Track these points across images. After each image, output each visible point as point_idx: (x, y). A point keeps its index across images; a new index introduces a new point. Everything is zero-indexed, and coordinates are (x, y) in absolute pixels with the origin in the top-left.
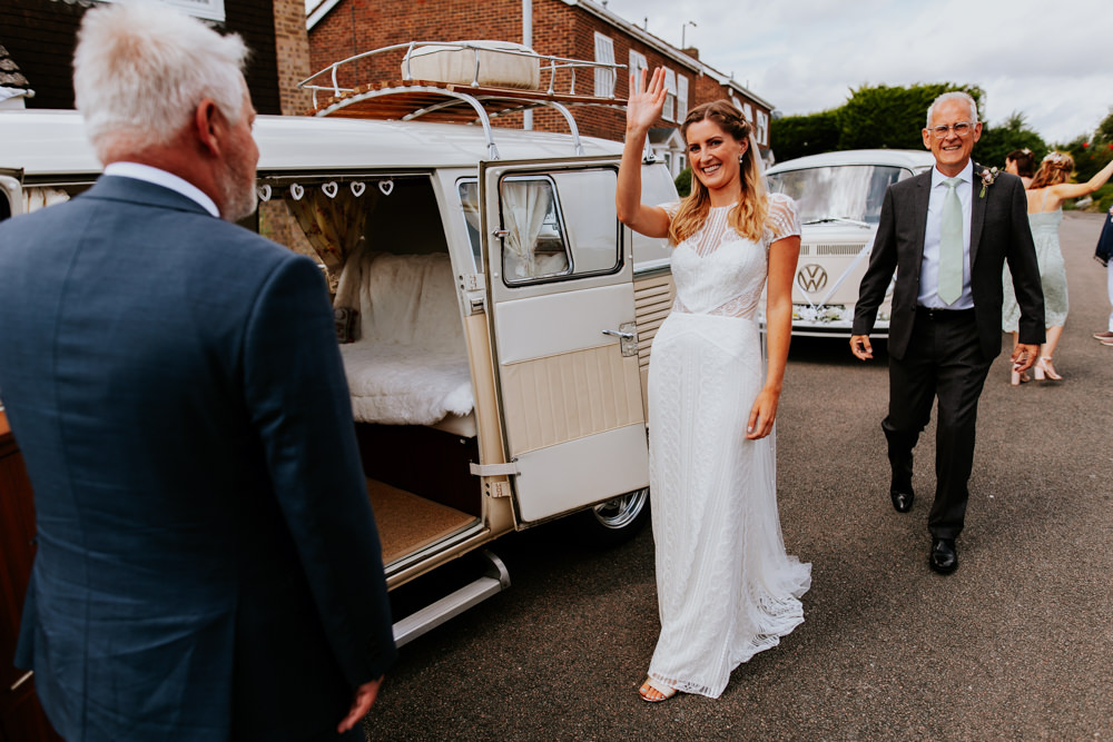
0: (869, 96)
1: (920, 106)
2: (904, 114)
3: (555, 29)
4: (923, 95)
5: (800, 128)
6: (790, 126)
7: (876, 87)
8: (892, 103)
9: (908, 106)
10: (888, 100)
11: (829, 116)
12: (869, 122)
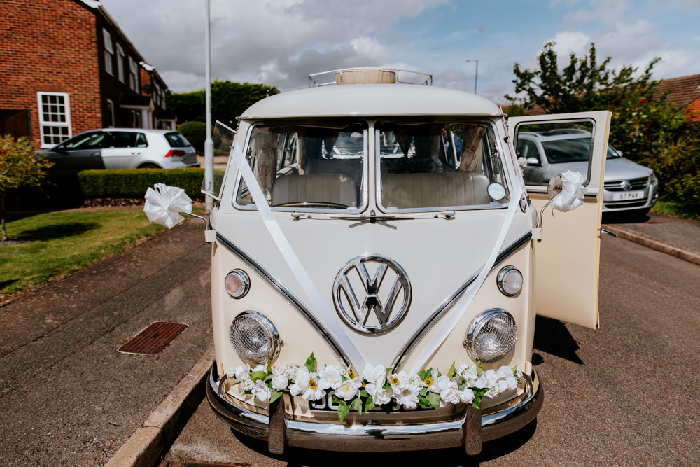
0: (221, 87)
1: (250, 96)
2: (242, 99)
3: (79, 21)
4: (251, 90)
5: (179, 102)
6: (173, 100)
7: (224, 81)
8: (235, 92)
9: (244, 95)
10: (233, 90)
11: (196, 95)
12: (223, 102)
